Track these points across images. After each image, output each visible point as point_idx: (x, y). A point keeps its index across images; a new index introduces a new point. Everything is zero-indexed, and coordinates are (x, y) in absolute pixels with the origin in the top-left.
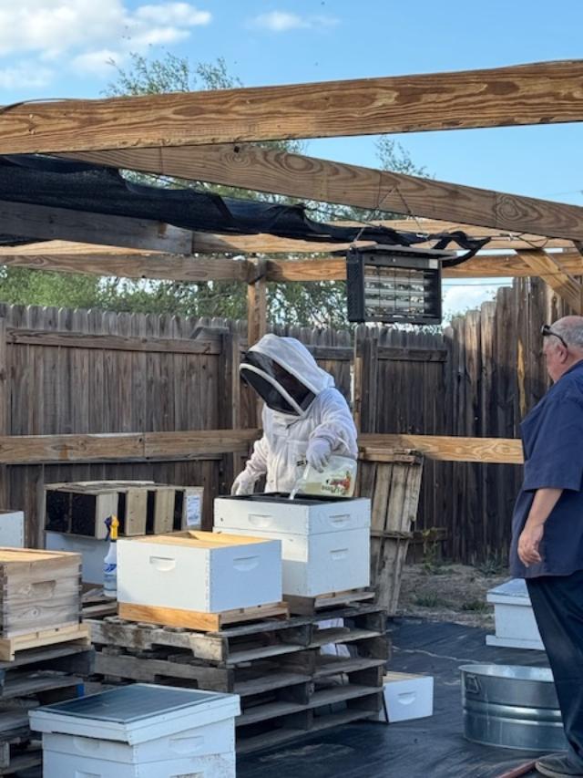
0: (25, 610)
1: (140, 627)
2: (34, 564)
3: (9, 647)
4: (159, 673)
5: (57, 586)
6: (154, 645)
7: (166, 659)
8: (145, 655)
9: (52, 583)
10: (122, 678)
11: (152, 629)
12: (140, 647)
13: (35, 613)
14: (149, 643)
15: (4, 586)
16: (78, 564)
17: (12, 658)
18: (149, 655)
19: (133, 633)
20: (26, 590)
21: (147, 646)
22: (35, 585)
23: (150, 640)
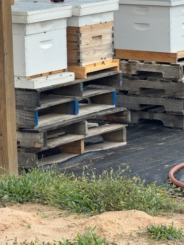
0: (89, 51)
1: (130, 62)
2: (93, 26)
3: (84, 71)
4: (142, 87)
5: (103, 38)
6: (138, 71)
7: (146, 79)
8: (132, 78)
9: (100, 36)
10: (119, 90)
11: (136, 63)
12: (130, 73)
13: (94, 53)
14: (135, 71)
15: (80, 38)
16: (111, 27)
17: (86, 77)
18: (136, 77)
19: (125, 66)
20: (89, 40)
21: (134, 72)
22: (93, 37)
23: (135, 69)
